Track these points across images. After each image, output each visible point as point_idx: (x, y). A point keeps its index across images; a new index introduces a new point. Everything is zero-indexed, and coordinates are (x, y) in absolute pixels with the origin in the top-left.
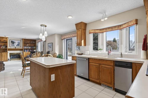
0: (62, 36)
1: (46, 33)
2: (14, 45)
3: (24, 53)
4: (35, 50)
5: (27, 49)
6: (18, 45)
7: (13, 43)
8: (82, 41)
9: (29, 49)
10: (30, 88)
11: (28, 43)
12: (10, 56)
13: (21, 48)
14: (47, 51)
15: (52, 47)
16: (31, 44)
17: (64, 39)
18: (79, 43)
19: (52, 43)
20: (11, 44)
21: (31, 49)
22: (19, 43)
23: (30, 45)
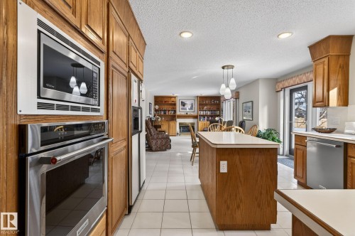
0: (276, 83)
1: (233, 81)
2: (186, 109)
3: (200, 123)
4: (217, 119)
5: (204, 116)
6: (191, 108)
7: (184, 106)
8: (328, 91)
9: (208, 116)
10: (198, 182)
11: (206, 105)
12: (180, 127)
13: (195, 114)
14: (241, 120)
15: (251, 110)
16: (211, 104)
17: (284, 88)
18: (321, 99)
19: (252, 102)
20: (181, 107)
21: (212, 116)
22: (192, 104)
23: (209, 107)
